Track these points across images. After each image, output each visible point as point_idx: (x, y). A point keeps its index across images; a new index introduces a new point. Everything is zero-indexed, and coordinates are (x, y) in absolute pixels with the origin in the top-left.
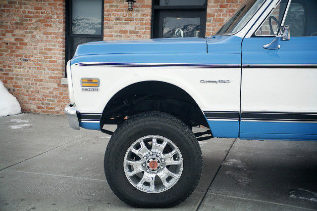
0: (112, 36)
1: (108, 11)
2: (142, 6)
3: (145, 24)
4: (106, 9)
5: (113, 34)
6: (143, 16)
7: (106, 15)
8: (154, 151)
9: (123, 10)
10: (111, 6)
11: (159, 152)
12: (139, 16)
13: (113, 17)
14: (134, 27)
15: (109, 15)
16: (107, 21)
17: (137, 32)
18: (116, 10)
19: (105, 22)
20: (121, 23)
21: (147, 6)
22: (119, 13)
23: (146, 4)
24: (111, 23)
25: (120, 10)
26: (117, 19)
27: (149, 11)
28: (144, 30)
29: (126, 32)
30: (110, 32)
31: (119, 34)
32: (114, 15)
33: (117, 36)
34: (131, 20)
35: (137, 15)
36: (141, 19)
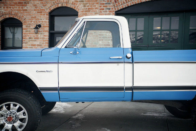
0: (27, 48)
1: (25, 34)
2: (43, 31)
3: (45, 41)
4: (23, 33)
5: (27, 46)
6: (44, 36)
7: (24, 36)
8: (12, 111)
9: (33, 34)
10: (26, 31)
11: (15, 111)
12: (42, 36)
13: (28, 37)
14: (39, 42)
15: (26, 36)
16: (24, 40)
17: (41, 45)
18: (29, 33)
19: (23, 40)
20: (32, 40)
21: (46, 31)
22: (31, 35)
23: (45, 30)
24: (27, 40)
25: (32, 33)
26: (30, 38)
27: (47, 34)
28: (45, 44)
29: (35, 45)
30: (26, 45)
31: (31, 46)
32: (28, 36)
33: (30, 47)
34: (38, 38)
35: (40, 36)
36: (43, 38)
